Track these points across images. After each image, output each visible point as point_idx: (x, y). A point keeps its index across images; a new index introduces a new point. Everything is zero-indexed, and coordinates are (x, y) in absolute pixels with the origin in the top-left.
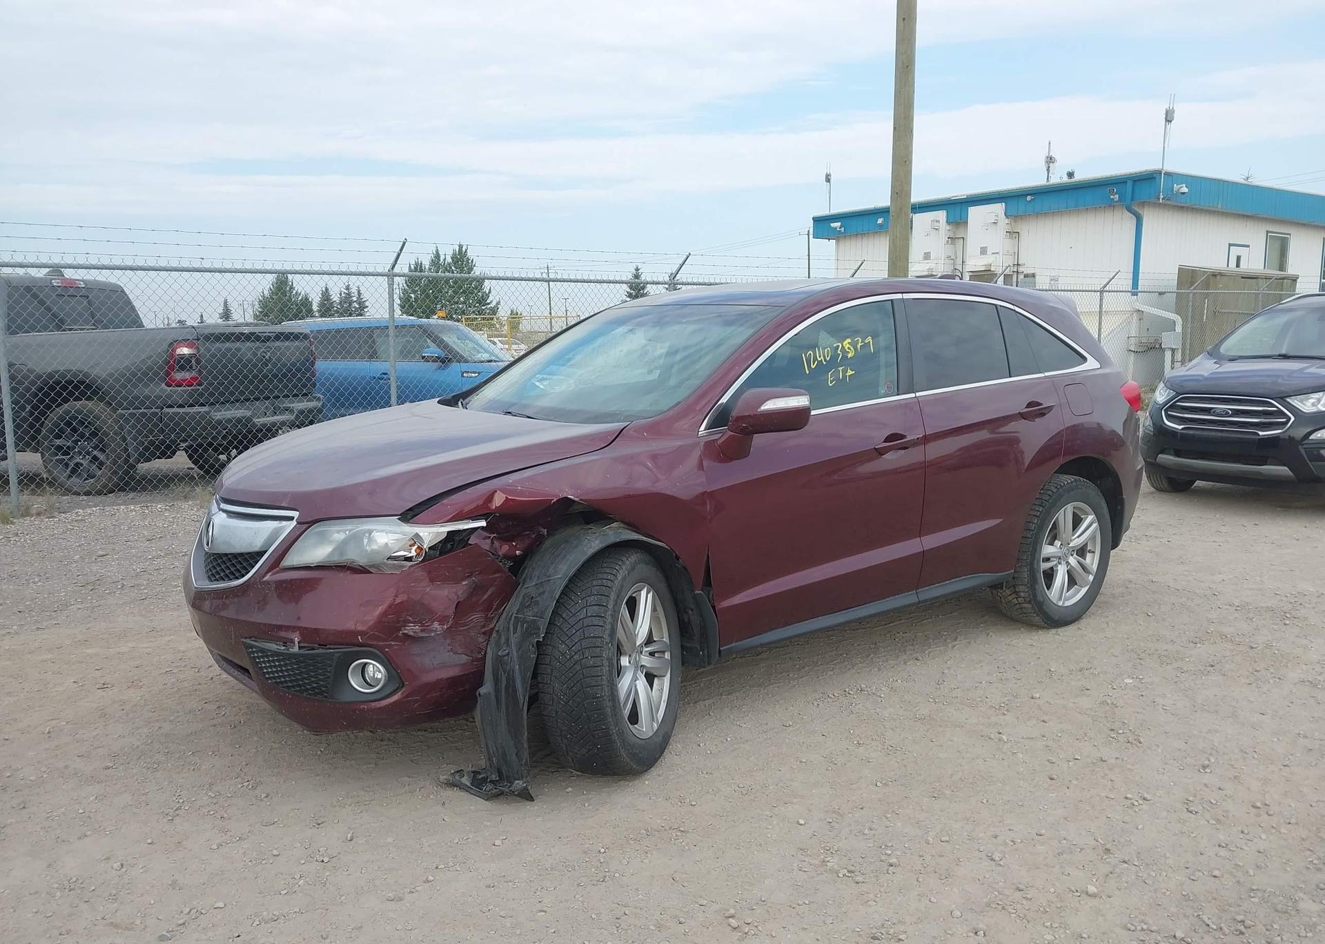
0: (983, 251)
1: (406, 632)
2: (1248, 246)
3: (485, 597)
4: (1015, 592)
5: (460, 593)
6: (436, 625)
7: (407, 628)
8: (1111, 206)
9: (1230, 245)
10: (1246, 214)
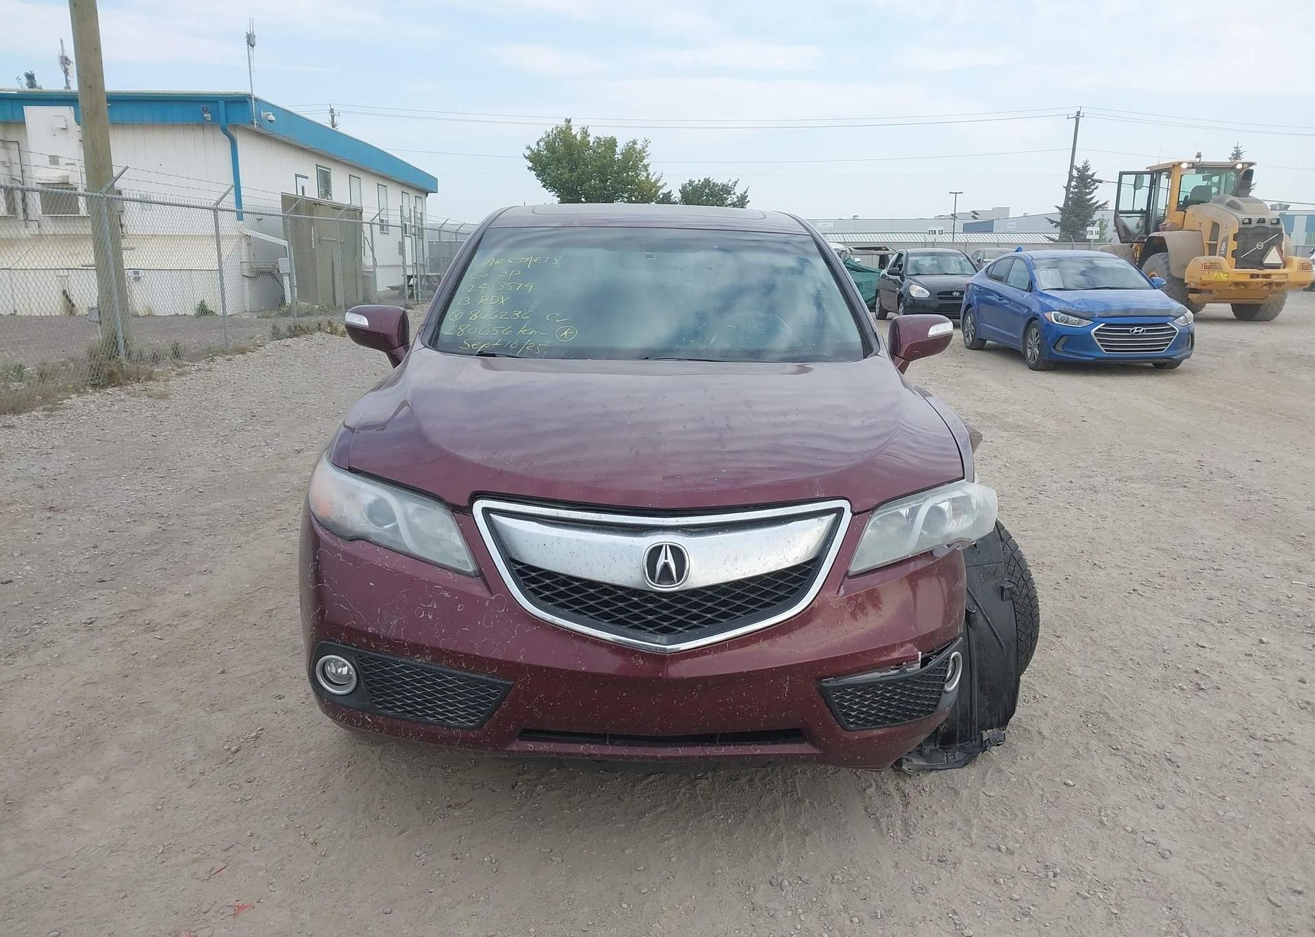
0: (54, 160)
2: (307, 178)
8: (202, 125)
9: (296, 175)
10: (306, 147)
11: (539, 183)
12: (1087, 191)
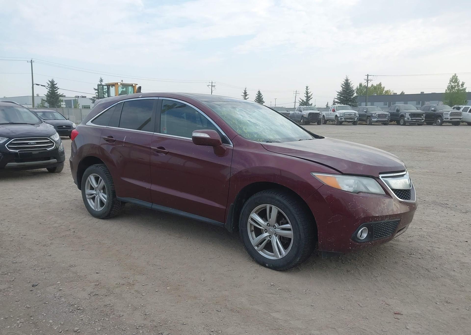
12: (55, 89)
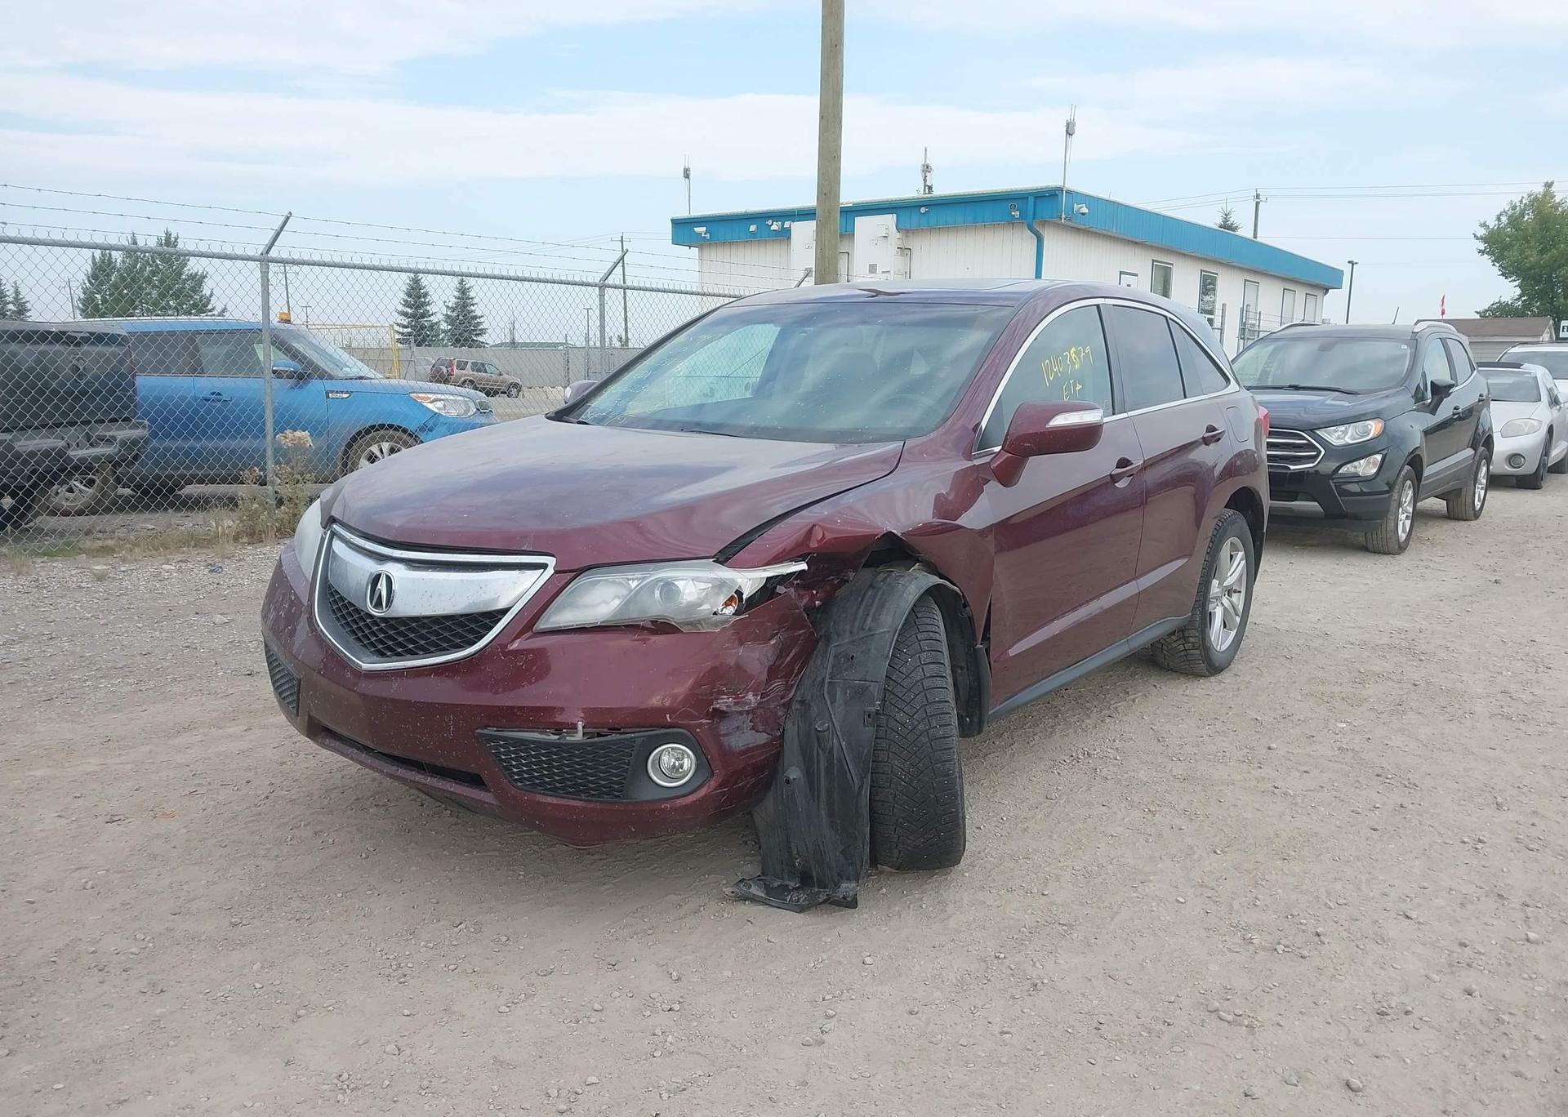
0: (873, 269)
1: (718, 706)
2: (1137, 275)
3: (788, 659)
4: (1184, 637)
5: (769, 655)
6: (750, 696)
7: (719, 701)
8: (1011, 223)
9: (1121, 273)
10: (1137, 240)
11: (1495, 270)
